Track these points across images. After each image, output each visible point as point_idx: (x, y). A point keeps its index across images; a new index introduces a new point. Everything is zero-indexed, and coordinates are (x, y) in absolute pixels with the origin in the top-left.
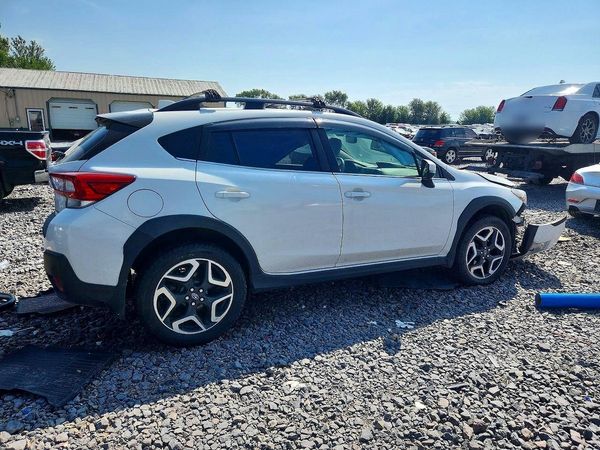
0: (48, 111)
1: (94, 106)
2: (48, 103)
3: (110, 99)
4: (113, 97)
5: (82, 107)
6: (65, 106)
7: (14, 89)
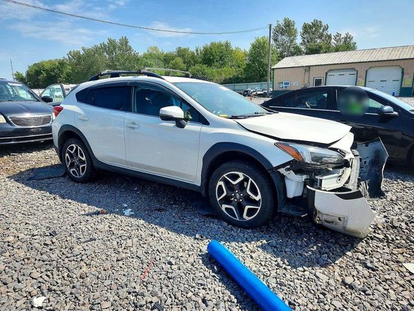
0: (326, 78)
1: (355, 72)
2: (326, 74)
3: (367, 66)
4: (370, 65)
5: (347, 73)
6: (337, 74)
7: (309, 67)
